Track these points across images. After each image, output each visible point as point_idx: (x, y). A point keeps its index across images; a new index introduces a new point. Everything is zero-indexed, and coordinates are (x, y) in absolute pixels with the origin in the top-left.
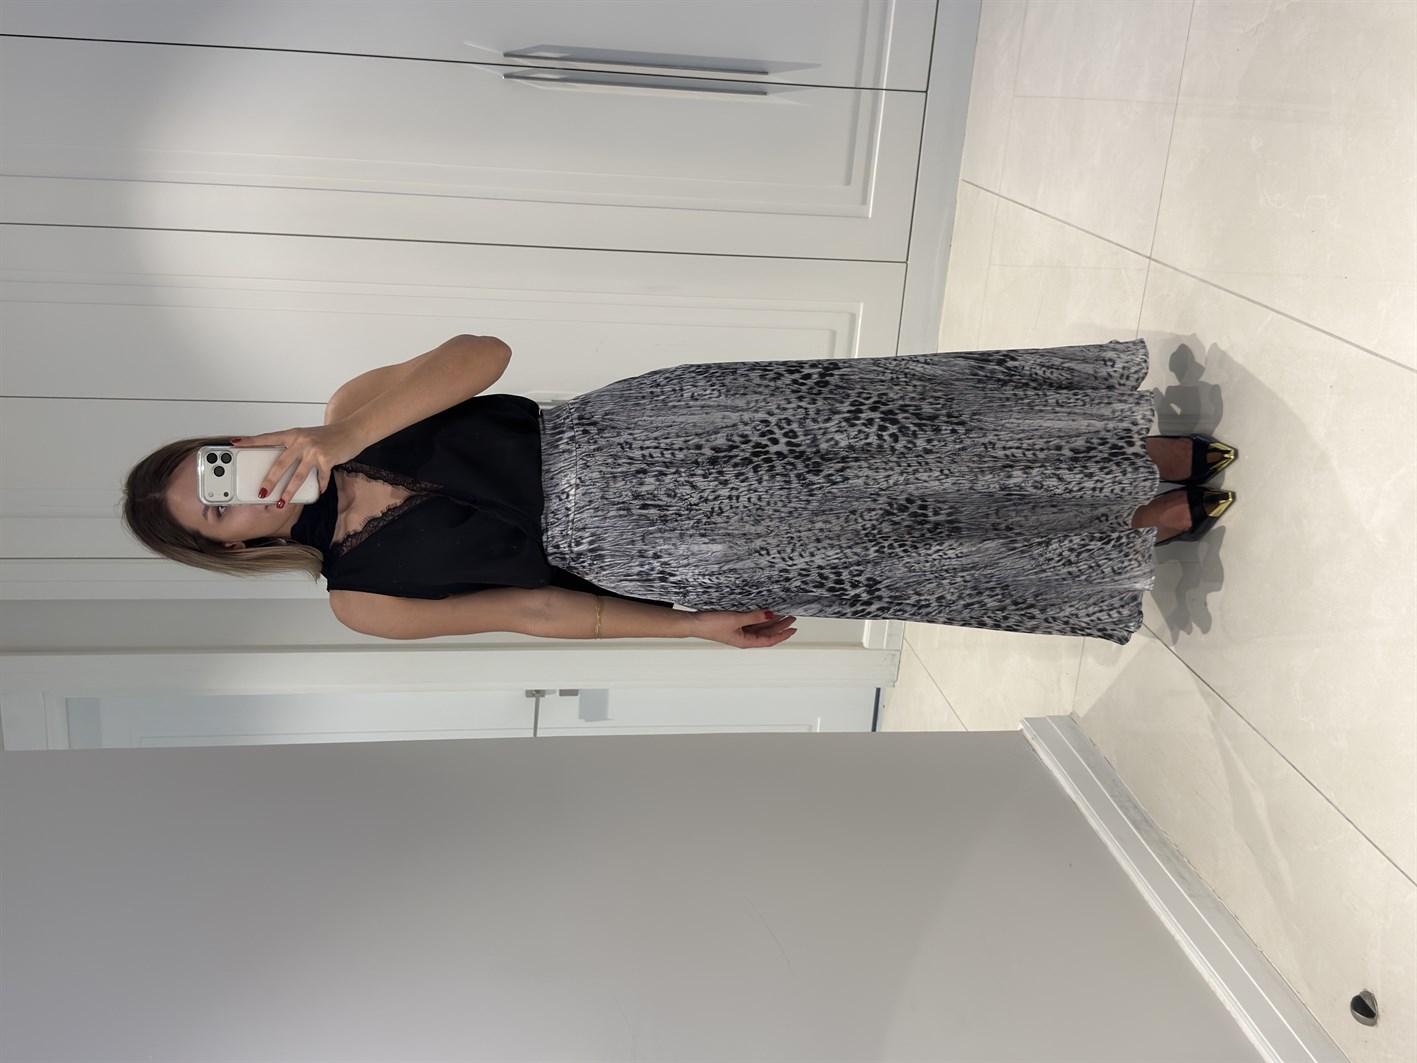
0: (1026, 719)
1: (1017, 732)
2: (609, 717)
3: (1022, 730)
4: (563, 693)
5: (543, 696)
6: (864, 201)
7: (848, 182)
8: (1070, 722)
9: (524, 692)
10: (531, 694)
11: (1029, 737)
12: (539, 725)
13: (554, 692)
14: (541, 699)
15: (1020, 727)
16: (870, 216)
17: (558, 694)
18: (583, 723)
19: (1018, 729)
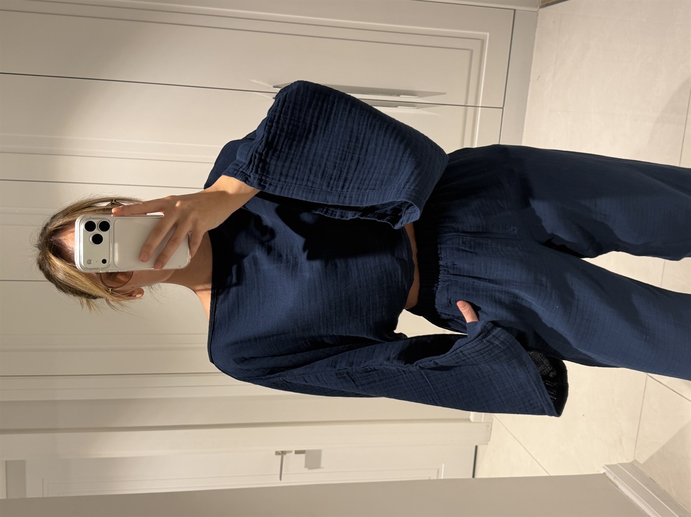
0: (607, 466)
1: (600, 474)
2: (322, 465)
3: (604, 473)
4: (297, 452)
5: (285, 454)
8: (634, 466)
9: (274, 453)
10: (277, 453)
11: (611, 477)
12: (283, 472)
13: (290, 452)
14: (285, 456)
17: (294, 452)
18: (306, 470)
19: (602, 472)
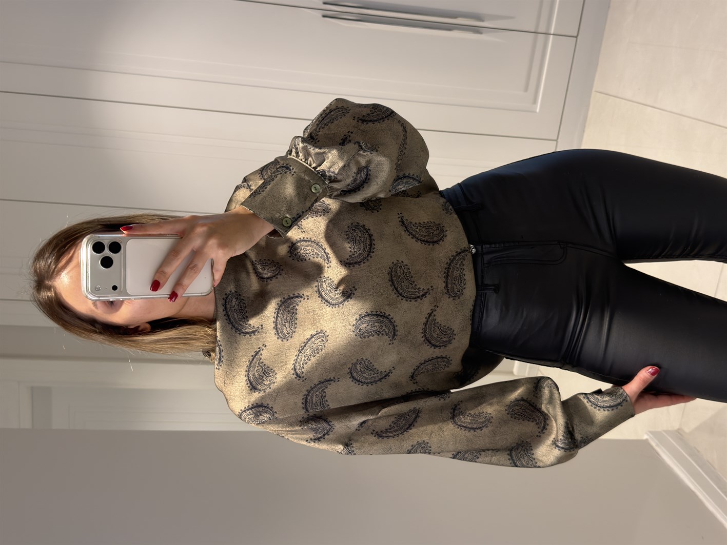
0: (650, 432)
1: (643, 440)
3: (647, 440)
6: (535, 101)
7: (526, 89)
8: (679, 434)
11: (653, 444)
15: (645, 437)
16: (538, 110)
